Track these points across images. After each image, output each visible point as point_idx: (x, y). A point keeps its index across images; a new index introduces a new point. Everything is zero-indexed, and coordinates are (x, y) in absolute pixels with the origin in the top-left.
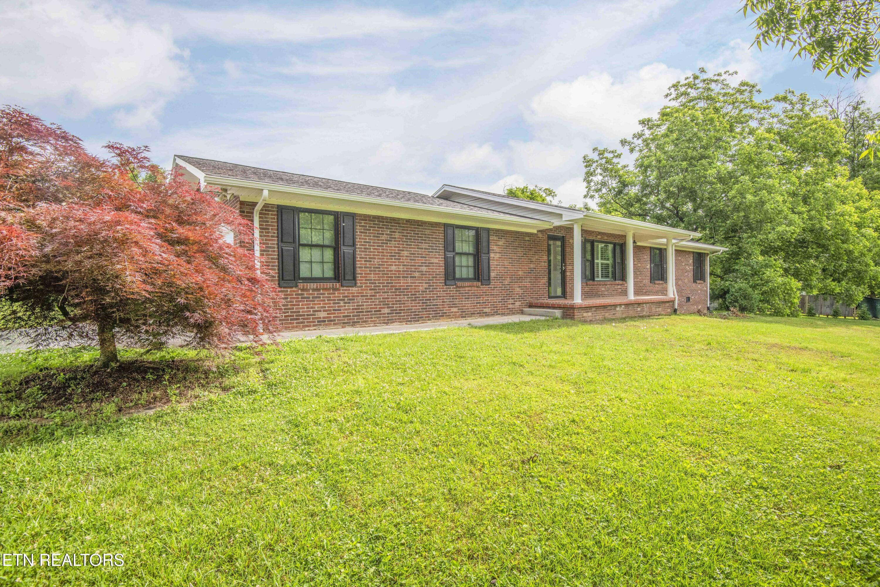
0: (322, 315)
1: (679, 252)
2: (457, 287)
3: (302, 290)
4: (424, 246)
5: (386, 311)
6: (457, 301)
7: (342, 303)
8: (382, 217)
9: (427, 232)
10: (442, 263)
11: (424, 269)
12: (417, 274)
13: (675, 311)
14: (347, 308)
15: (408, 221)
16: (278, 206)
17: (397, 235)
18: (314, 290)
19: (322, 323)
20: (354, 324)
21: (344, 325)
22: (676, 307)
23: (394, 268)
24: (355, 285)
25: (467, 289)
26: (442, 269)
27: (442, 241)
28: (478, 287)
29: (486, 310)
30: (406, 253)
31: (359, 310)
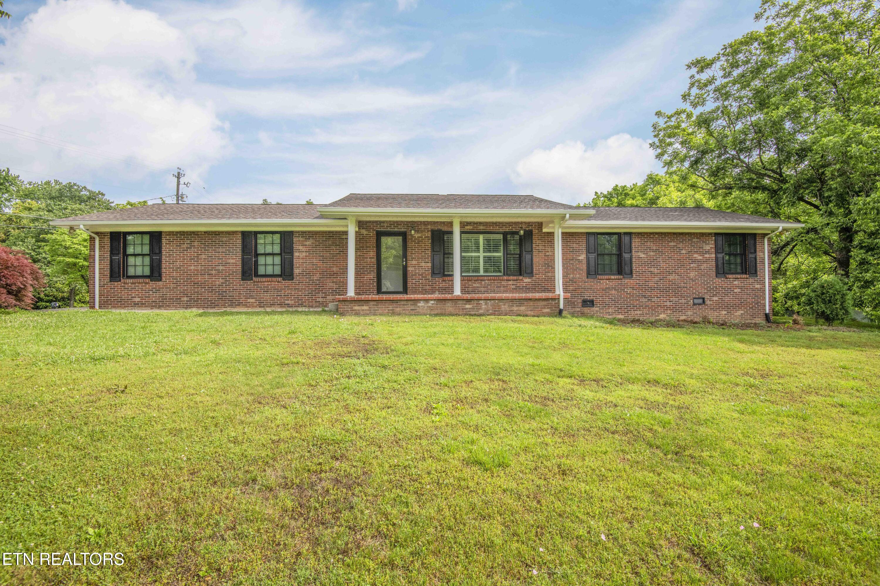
0: (137, 300)
1: (567, 236)
2: (254, 282)
3: (124, 283)
4: (221, 250)
5: (185, 299)
6: (254, 294)
7: (151, 293)
8: (184, 232)
9: (224, 239)
10: (239, 263)
11: (221, 268)
12: (214, 272)
13: (560, 313)
14: (155, 296)
15: (205, 232)
16: (111, 233)
17: (196, 244)
18: (132, 283)
19: (136, 305)
20: (160, 307)
21: (152, 307)
22: (561, 307)
23: (192, 268)
24: (161, 280)
25: (266, 284)
26: (239, 268)
27: (239, 246)
28: (278, 282)
29: (289, 302)
30: (203, 256)
31: (163, 298)
